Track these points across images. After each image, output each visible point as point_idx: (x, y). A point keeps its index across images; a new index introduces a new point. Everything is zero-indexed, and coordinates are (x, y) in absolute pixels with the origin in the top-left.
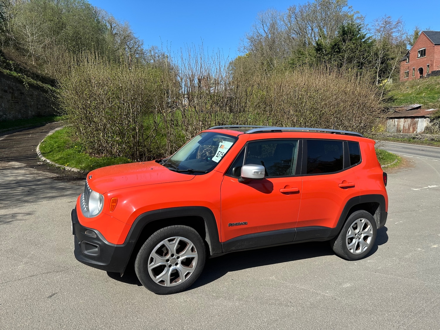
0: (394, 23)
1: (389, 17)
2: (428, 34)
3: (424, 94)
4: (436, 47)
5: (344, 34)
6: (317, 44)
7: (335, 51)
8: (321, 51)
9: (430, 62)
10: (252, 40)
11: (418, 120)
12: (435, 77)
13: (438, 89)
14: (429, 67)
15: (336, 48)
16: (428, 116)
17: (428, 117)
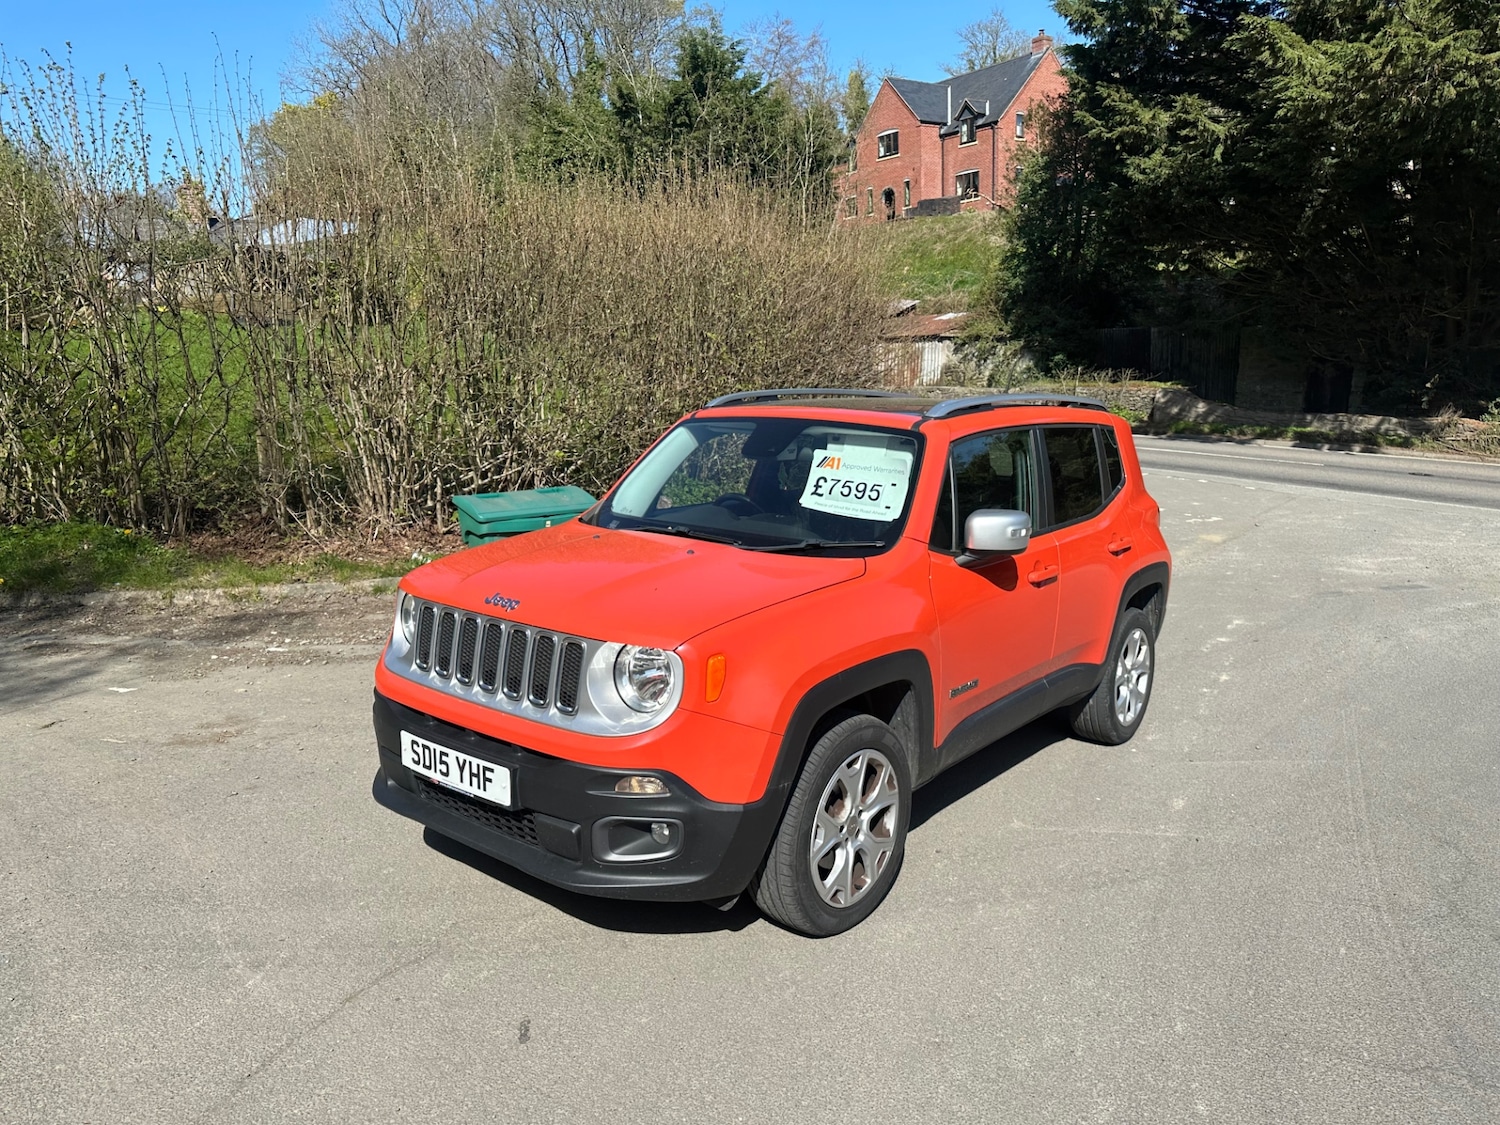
0: (804, 44)
1: (787, 23)
2: (902, 89)
3: (906, 268)
4: (923, 127)
5: (695, 68)
6: (621, 96)
7: (678, 122)
8: (632, 118)
9: (911, 173)
10: (345, 49)
11: (923, 348)
12: (929, 219)
13: (939, 254)
14: (911, 187)
15: (677, 115)
16: (948, 334)
17: (949, 338)
